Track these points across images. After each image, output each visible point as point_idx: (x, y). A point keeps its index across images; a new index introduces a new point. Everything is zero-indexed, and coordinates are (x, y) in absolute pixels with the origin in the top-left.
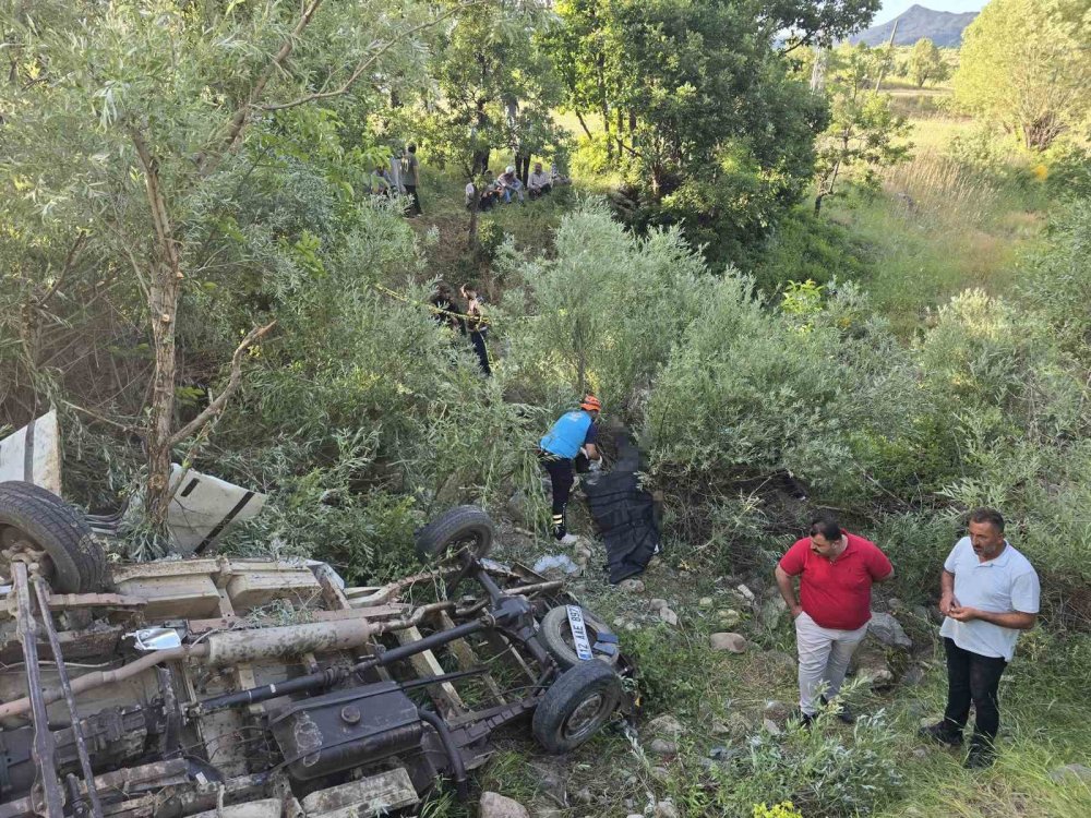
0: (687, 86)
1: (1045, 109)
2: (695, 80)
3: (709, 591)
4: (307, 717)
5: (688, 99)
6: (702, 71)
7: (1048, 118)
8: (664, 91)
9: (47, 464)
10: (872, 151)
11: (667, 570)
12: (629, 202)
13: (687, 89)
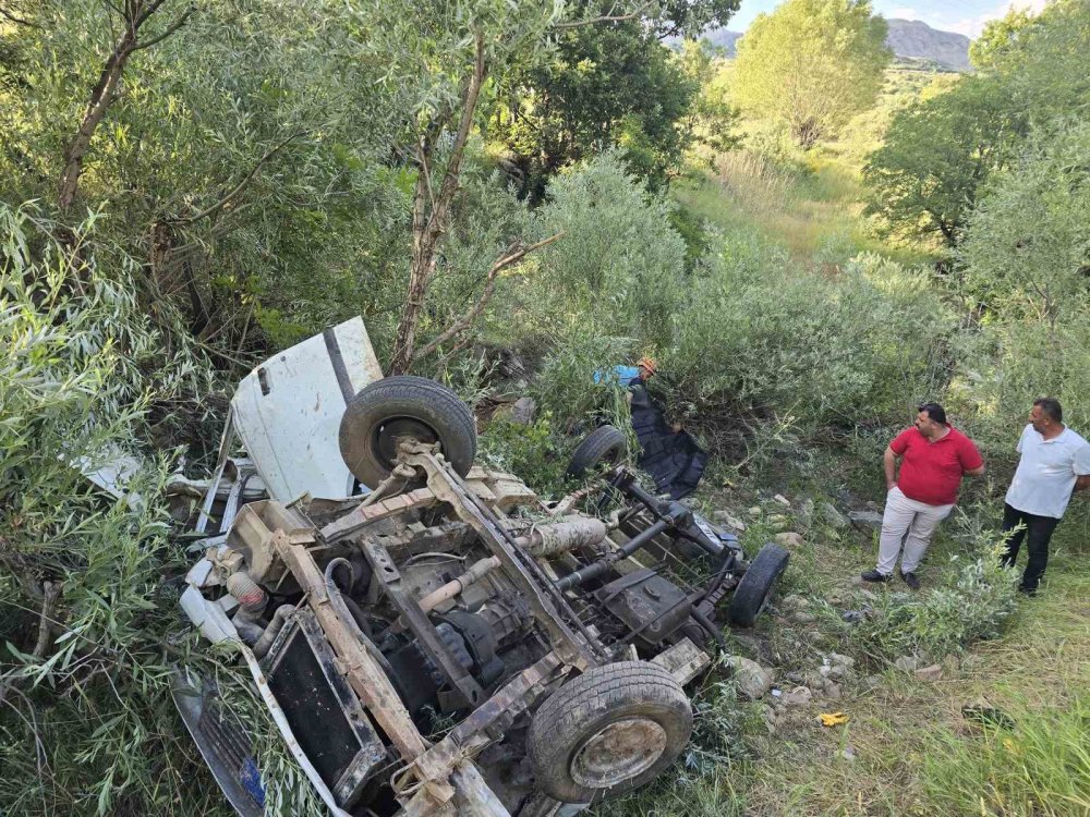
0: (587, 61)
1: (809, 115)
2: (593, 57)
3: (754, 502)
4: (631, 593)
5: (587, 74)
6: (600, 49)
7: (812, 122)
8: (566, 65)
9: (366, 369)
10: (714, 138)
11: (712, 488)
12: (519, 171)
13: (585, 65)
